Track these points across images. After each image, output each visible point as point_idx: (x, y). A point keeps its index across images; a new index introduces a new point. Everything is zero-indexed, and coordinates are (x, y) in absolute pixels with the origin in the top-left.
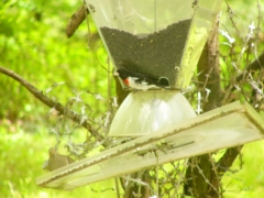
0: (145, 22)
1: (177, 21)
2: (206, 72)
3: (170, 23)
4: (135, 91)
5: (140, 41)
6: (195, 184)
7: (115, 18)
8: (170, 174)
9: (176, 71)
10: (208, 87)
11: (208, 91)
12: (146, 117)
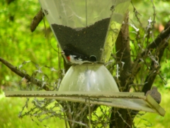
0: (81, 20)
1: (101, 19)
2: (122, 51)
3: (97, 20)
4: (75, 65)
5: (77, 32)
6: (116, 123)
7: (60, 18)
8: (101, 118)
9: (101, 51)
10: (123, 60)
11: (123, 63)
12: (82, 81)
